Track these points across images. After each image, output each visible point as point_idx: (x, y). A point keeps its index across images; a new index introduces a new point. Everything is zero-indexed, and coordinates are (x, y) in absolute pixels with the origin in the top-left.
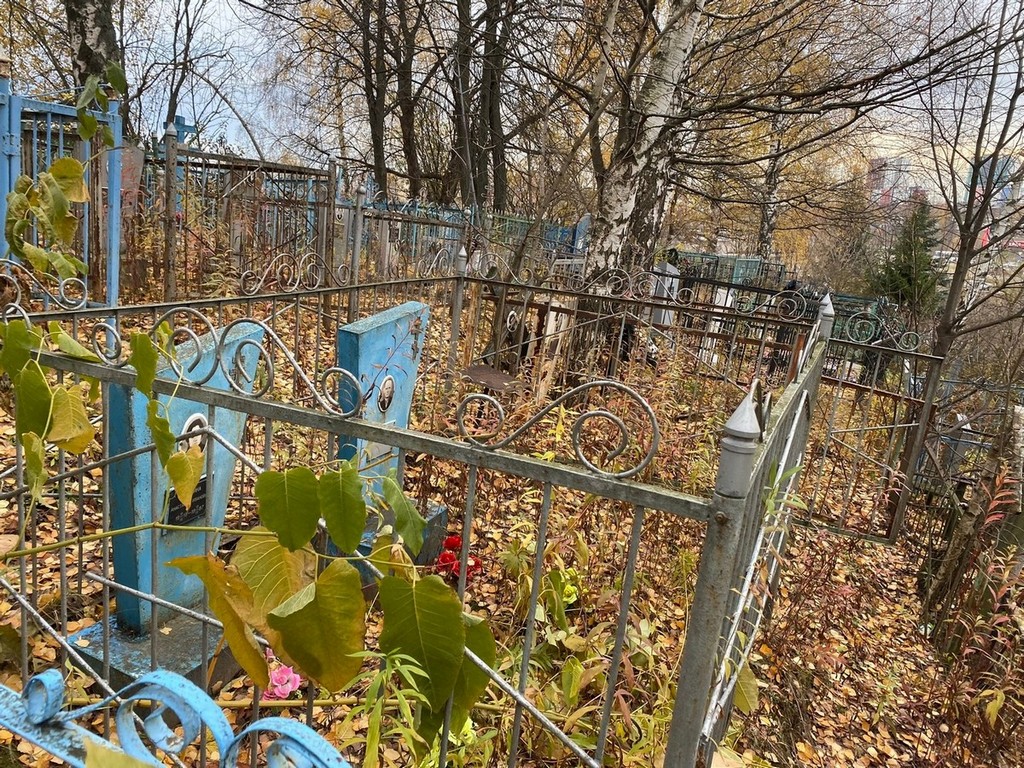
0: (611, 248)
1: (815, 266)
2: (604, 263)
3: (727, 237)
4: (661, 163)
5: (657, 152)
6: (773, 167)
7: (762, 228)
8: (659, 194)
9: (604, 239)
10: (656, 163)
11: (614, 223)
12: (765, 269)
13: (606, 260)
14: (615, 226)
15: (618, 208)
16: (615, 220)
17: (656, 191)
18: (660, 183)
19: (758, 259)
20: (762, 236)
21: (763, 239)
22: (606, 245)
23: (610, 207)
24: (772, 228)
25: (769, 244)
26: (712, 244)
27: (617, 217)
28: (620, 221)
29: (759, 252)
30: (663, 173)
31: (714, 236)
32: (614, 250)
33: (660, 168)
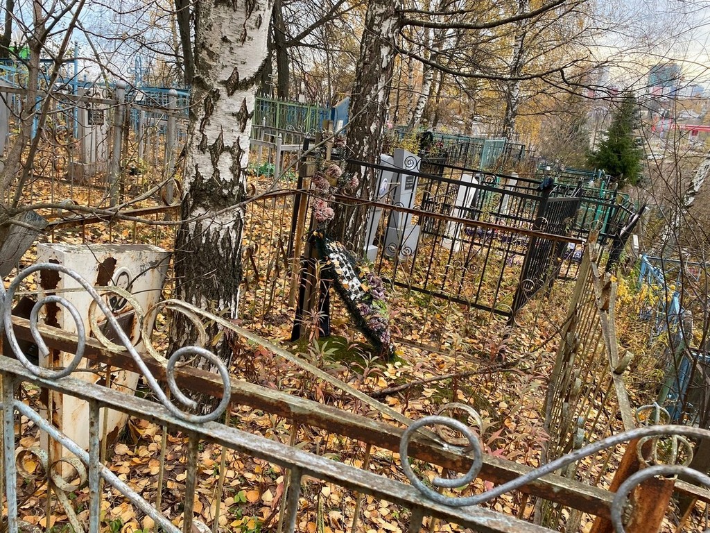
0: (220, 139)
1: (545, 144)
2: (210, 169)
3: (481, 121)
4: (387, 26)
5: (381, 11)
6: (517, 63)
7: (507, 114)
8: (384, 65)
9: (205, 121)
10: (379, 25)
11: (222, 89)
12: (508, 148)
13: (214, 164)
14: (224, 94)
15: (226, 58)
16: (223, 82)
17: (380, 61)
18: (385, 51)
19: (503, 139)
20: (507, 121)
21: (507, 123)
22: (211, 134)
23: (211, 54)
24: (514, 114)
25: (512, 127)
26: (468, 127)
27: (225, 75)
28: (234, 85)
29: (504, 134)
30: (388, 39)
31: (470, 120)
32: (228, 142)
33: (384, 31)
